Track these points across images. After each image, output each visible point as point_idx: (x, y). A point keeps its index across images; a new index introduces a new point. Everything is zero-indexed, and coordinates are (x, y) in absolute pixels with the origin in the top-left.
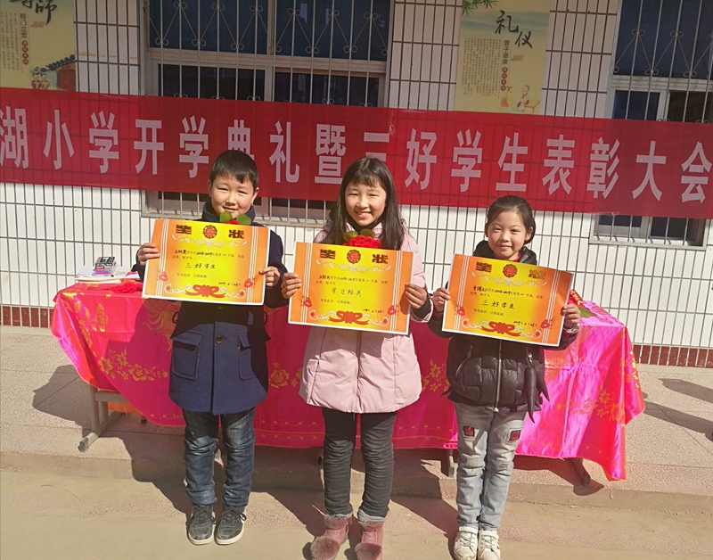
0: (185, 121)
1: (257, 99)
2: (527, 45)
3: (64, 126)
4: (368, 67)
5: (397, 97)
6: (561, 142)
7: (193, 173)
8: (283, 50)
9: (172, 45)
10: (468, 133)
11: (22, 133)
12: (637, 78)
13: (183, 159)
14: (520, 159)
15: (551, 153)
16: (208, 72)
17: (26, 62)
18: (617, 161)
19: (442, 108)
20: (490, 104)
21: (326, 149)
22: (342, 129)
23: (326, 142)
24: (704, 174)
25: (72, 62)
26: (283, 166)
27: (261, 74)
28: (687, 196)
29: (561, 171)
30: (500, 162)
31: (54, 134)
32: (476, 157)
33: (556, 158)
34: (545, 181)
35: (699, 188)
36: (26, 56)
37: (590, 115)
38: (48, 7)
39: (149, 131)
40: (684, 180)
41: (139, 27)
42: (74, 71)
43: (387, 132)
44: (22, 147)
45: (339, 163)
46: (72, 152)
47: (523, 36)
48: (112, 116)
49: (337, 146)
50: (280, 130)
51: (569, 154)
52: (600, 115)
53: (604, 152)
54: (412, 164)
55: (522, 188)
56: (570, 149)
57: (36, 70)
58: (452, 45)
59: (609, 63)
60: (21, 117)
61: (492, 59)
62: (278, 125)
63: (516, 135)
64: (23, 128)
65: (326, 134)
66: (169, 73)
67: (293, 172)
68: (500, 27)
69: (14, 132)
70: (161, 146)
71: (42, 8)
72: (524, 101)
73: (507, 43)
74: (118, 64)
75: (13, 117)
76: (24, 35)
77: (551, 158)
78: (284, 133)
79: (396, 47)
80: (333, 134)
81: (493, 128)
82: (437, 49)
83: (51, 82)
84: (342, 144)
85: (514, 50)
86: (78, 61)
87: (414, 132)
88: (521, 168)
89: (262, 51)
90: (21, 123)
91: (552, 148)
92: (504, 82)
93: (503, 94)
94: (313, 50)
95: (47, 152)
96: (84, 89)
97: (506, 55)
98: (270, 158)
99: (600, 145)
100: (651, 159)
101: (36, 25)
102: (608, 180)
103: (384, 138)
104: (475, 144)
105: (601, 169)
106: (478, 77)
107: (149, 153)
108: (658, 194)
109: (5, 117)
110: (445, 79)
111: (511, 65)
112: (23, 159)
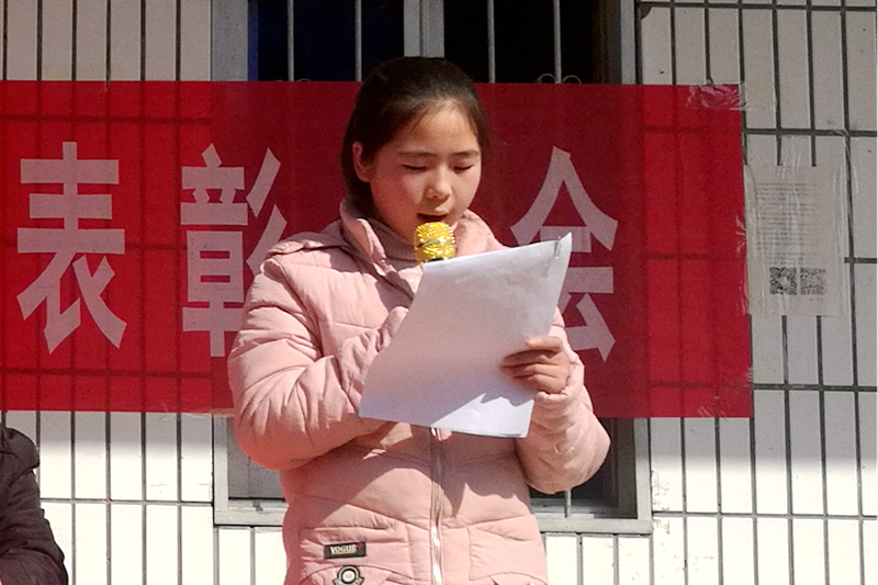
6: (69, 167)
15: (40, 206)
18: (277, 222)
29: (81, 268)
33: (58, 223)
34: (27, 301)
35: (587, 306)
37: (160, 71)
51: (102, 206)
52: (197, 70)
53: (227, 196)
56: (105, 189)
77: (40, 223)
91: (39, 188)
99: (208, 173)
105: (225, 255)
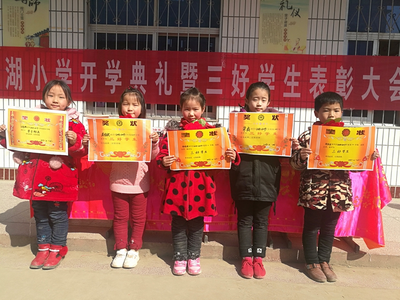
0: (108, 63)
1: (148, 49)
2: (297, 16)
3: (42, 67)
4: (210, 31)
5: (226, 46)
6: (319, 69)
7: (113, 91)
8: (163, 23)
9: (102, 22)
10: (266, 65)
11: (19, 71)
12: (360, 33)
13: (107, 83)
14: (296, 79)
15: (314, 75)
16: (122, 36)
17: (22, 33)
18: (351, 79)
19: (251, 52)
20: (278, 49)
21: (187, 76)
22: (196, 64)
23: (187, 72)
25: (47, 32)
26: (163, 86)
27: (151, 36)
28: (393, 98)
29: (320, 85)
30: (285, 81)
31: (36, 71)
32: (271, 78)
33: (317, 78)
34: (311, 91)
35: (399, 93)
36: (23, 29)
37: (334, 53)
38: (36, 3)
39: (89, 68)
40: (391, 88)
41: (84, 12)
42: (49, 37)
43: (220, 66)
44: (19, 79)
45: (194, 84)
46: (46, 81)
47: (295, 11)
48: (69, 61)
49: (193, 74)
50: (161, 66)
51: (324, 76)
52: (340, 53)
53: (344, 74)
54: (235, 83)
55: (298, 95)
56: (324, 73)
57: (28, 36)
58: (256, 17)
59: (344, 25)
60: (19, 63)
61: (278, 24)
62: (160, 63)
63: (293, 66)
64: (20, 68)
65: (187, 68)
66: (100, 37)
67: (168, 89)
68: (282, 7)
69: (15, 71)
70: (95, 77)
71: (32, 4)
72: (297, 47)
73: (286, 15)
74: (73, 32)
75: (14, 63)
76: (22, 18)
77: (313, 78)
78: (163, 68)
79: (225, 19)
80: (191, 67)
81: (280, 62)
82: (247, 20)
83: (36, 43)
84: (195, 73)
85: (290, 19)
86: (51, 31)
87: (236, 65)
88: (297, 84)
89: (151, 24)
90: (19, 65)
91: (314, 72)
92: (285, 37)
93: (285, 43)
94: (179, 22)
95: (32, 81)
96: (54, 46)
97: (286, 22)
98: (156, 82)
99: (341, 70)
100: (371, 77)
101: (28, 13)
102: (347, 90)
103: (219, 69)
104: (271, 71)
105: (343, 84)
106: (271, 34)
107: (89, 80)
108: (377, 97)
109: (10, 63)
110: (252, 36)
111: (289, 27)
112: (19, 85)
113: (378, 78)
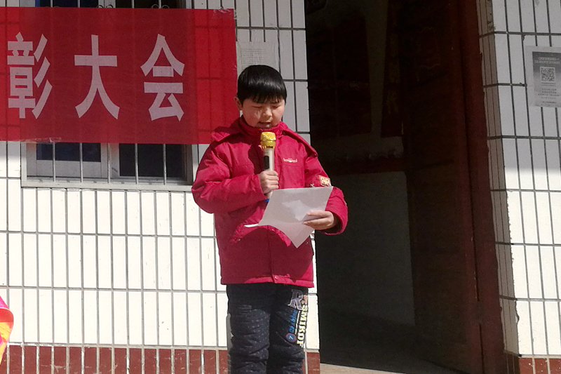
18: (46, 64)
24: (175, 78)
28: (156, 112)
35: (172, 99)
40: (149, 88)
53: (26, 53)
99: (19, 44)
102: (37, 92)
105: (25, 77)
108: (114, 110)
113: (111, 61)
